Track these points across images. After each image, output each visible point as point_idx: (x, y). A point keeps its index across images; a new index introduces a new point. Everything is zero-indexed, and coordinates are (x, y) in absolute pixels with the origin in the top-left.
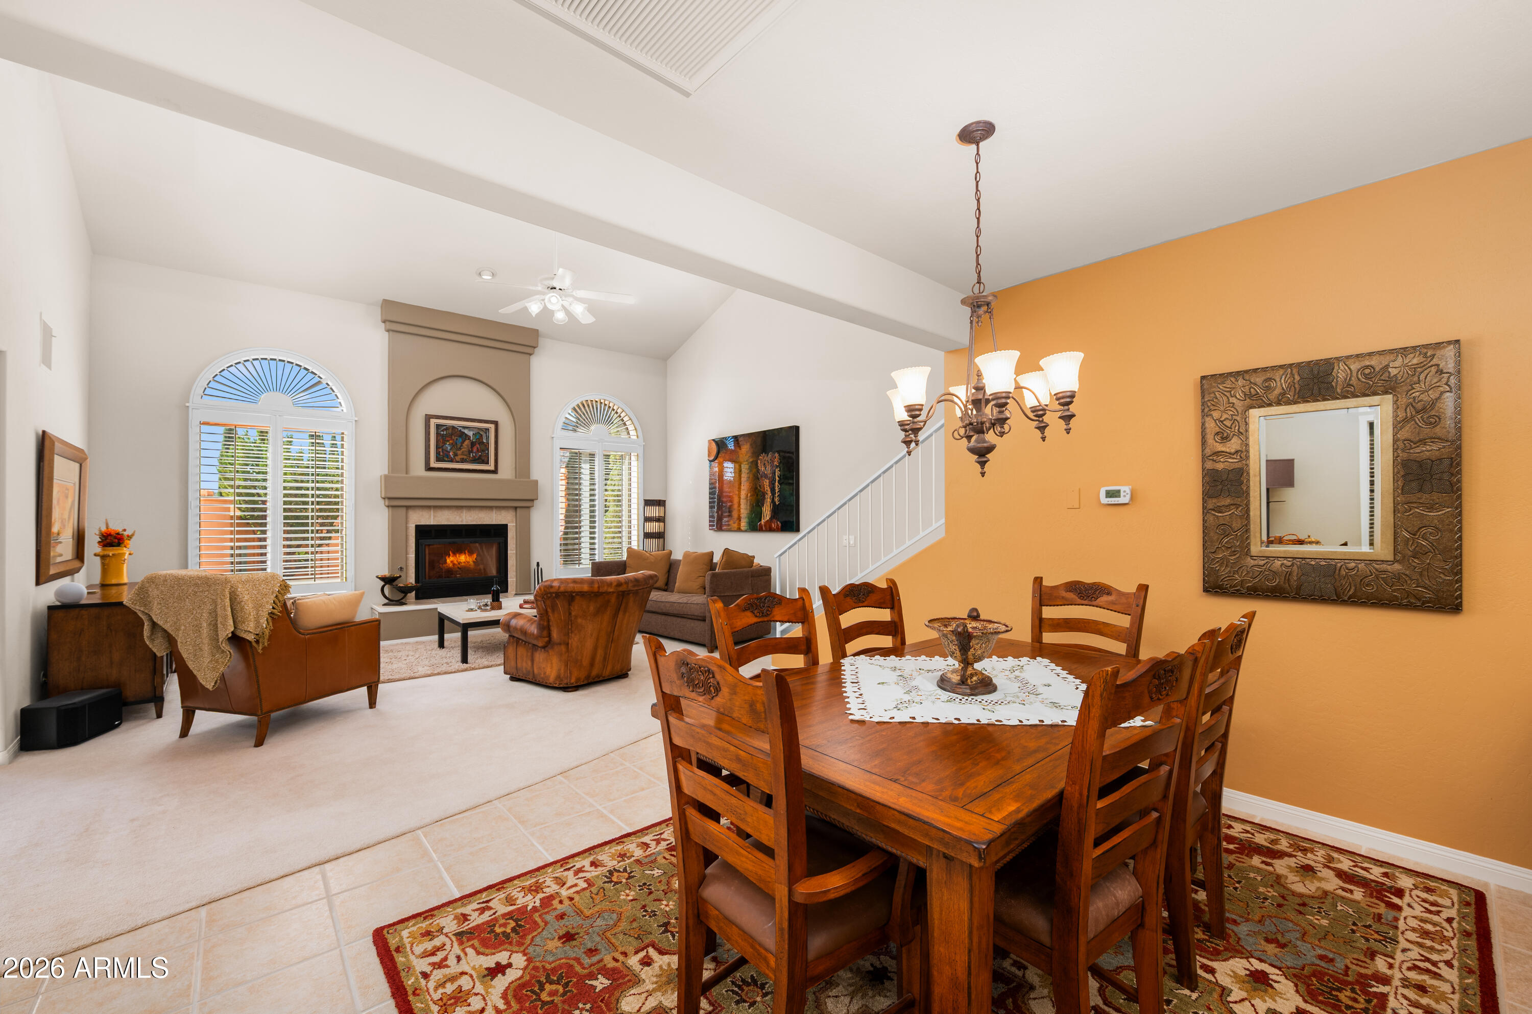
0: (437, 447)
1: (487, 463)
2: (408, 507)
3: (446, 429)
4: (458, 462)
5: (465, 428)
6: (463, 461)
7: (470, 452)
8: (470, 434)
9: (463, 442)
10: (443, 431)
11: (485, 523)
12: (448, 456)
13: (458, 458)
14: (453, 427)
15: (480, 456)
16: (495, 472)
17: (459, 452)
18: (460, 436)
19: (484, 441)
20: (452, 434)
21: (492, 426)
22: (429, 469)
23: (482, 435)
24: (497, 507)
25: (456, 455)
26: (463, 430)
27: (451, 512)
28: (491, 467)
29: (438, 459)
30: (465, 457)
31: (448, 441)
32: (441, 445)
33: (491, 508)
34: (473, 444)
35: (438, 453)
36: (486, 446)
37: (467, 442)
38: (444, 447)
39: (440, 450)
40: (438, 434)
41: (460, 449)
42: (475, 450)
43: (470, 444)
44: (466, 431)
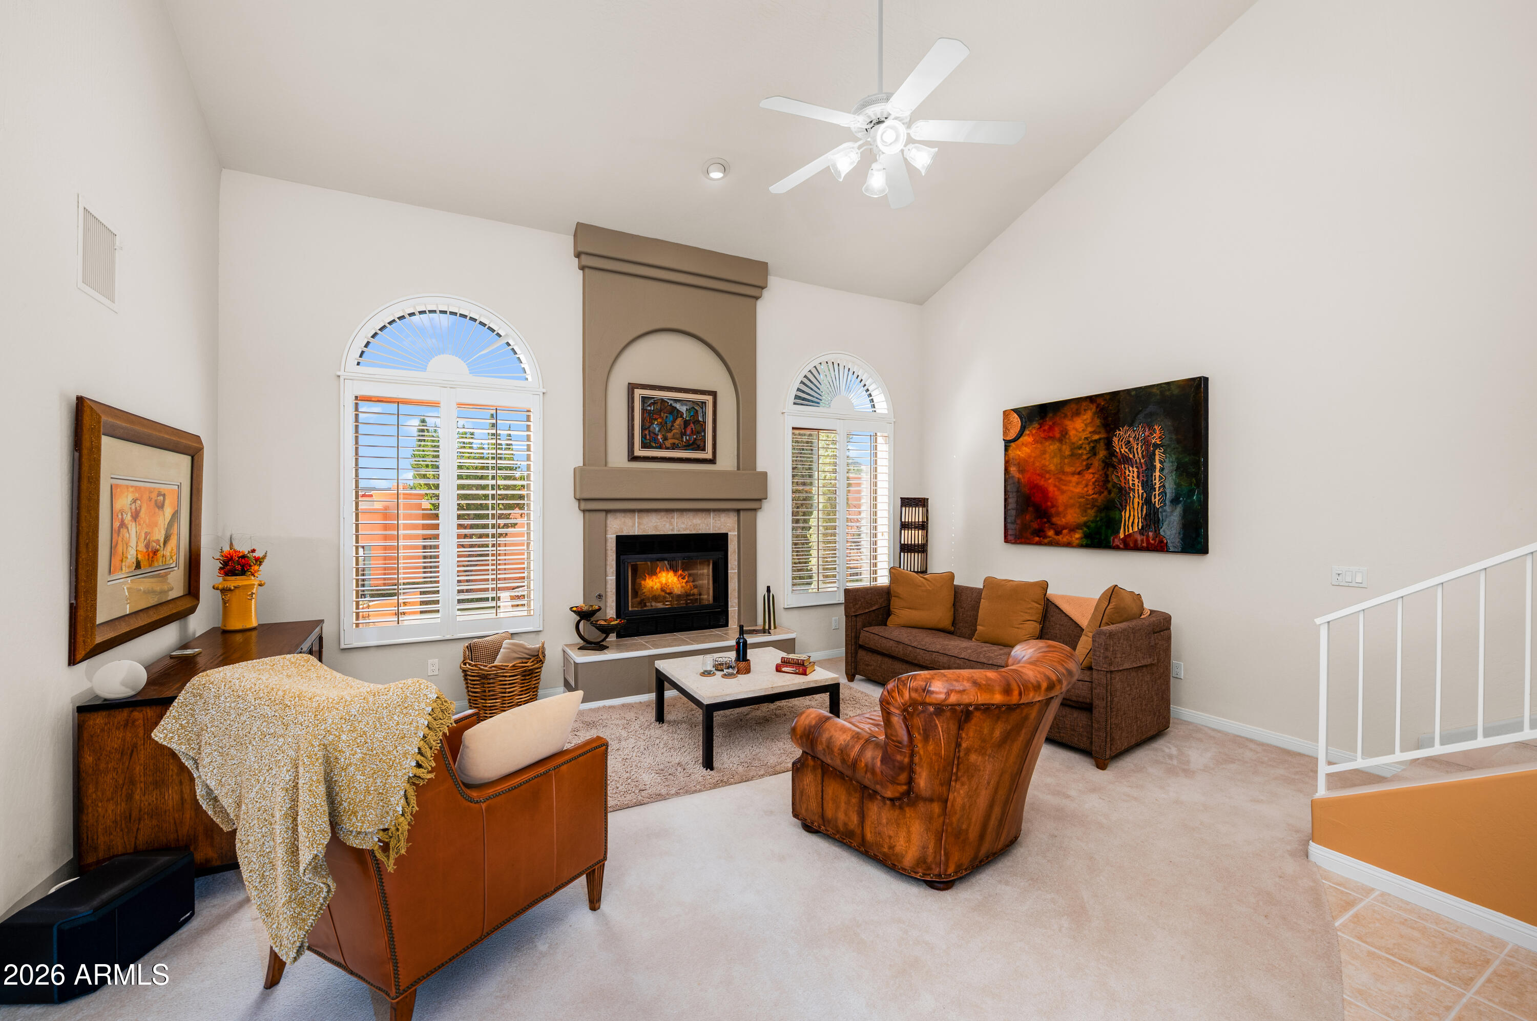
0: (643, 429)
1: (703, 449)
2: (608, 511)
3: (654, 403)
4: (668, 448)
5: (676, 401)
6: (674, 447)
7: (683, 434)
8: (683, 409)
9: (674, 421)
10: (650, 405)
11: (700, 532)
12: (655, 440)
13: (668, 443)
14: (663, 401)
15: (695, 439)
16: (712, 461)
17: (669, 435)
18: (671, 413)
19: (701, 419)
20: (661, 411)
21: (709, 399)
22: (633, 458)
23: (697, 411)
24: (715, 510)
25: (665, 439)
26: (674, 405)
27: (659, 517)
28: (708, 455)
29: (645, 446)
30: (676, 442)
31: (656, 419)
32: (648, 424)
33: (708, 511)
34: (686, 423)
35: (643, 436)
36: (703, 425)
37: (679, 421)
38: (651, 428)
39: (647, 432)
40: (644, 410)
41: (671, 430)
42: (688, 432)
43: (682, 423)
44: (678, 406)
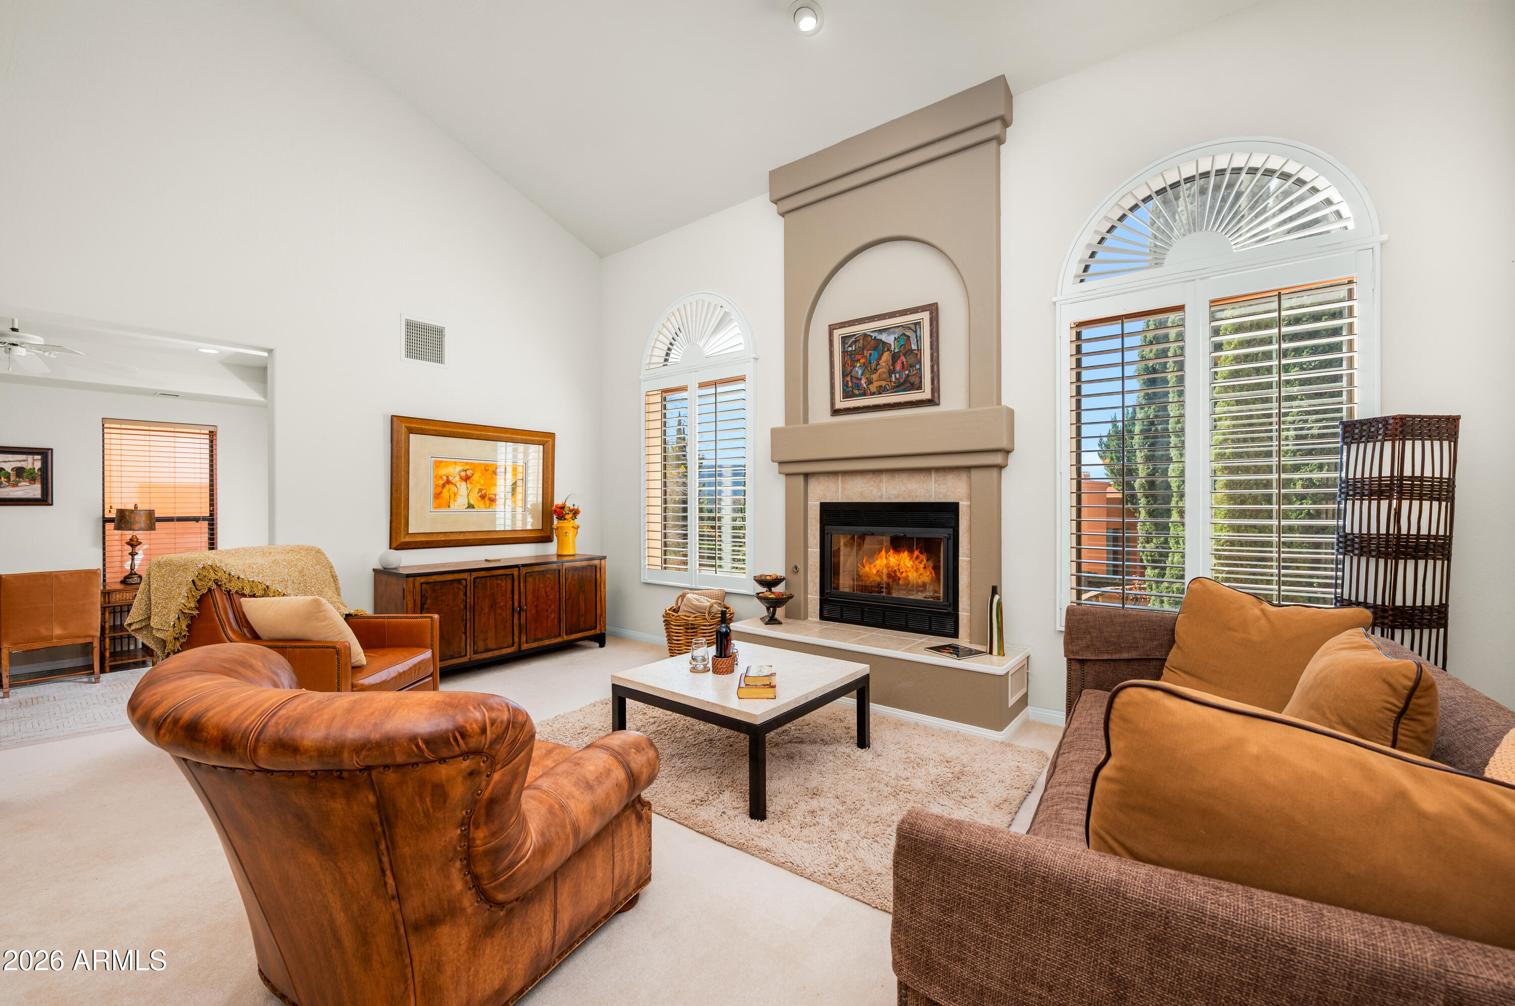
0: (844, 375)
1: (919, 388)
2: (807, 476)
3: (855, 342)
4: (873, 394)
5: (881, 331)
6: (881, 391)
7: (891, 372)
8: (889, 339)
9: (879, 358)
10: (851, 346)
11: (917, 500)
12: (858, 386)
13: (873, 388)
14: (865, 335)
15: (908, 376)
16: (932, 402)
17: (875, 377)
18: (875, 349)
19: (914, 347)
20: (864, 348)
22: (836, 412)
23: (909, 337)
24: (938, 470)
25: (870, 382)
26: (879, 337)
27: (865, 480)
28: (926, 394)
29: (847, 395)
30: (883, 383)
31: (858, 360)
32: (849, 369)
33: (927, 470)
34: (895, 357)
35: (845, 384)
36: (917, 356)
37: (886, 356)
38: (853, 373)
39: (849, 379)
40: (844, 352)
41: (876, 370)
42: (898, 368)
43: (890, 358)
44: (884, 337)
